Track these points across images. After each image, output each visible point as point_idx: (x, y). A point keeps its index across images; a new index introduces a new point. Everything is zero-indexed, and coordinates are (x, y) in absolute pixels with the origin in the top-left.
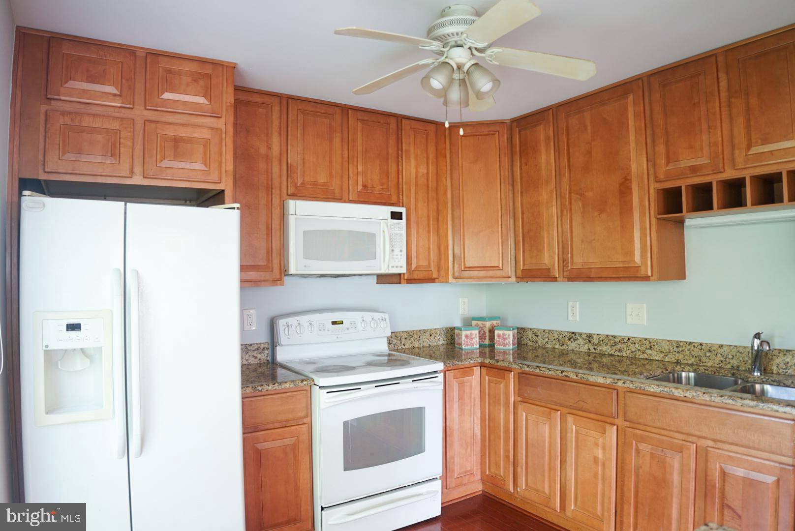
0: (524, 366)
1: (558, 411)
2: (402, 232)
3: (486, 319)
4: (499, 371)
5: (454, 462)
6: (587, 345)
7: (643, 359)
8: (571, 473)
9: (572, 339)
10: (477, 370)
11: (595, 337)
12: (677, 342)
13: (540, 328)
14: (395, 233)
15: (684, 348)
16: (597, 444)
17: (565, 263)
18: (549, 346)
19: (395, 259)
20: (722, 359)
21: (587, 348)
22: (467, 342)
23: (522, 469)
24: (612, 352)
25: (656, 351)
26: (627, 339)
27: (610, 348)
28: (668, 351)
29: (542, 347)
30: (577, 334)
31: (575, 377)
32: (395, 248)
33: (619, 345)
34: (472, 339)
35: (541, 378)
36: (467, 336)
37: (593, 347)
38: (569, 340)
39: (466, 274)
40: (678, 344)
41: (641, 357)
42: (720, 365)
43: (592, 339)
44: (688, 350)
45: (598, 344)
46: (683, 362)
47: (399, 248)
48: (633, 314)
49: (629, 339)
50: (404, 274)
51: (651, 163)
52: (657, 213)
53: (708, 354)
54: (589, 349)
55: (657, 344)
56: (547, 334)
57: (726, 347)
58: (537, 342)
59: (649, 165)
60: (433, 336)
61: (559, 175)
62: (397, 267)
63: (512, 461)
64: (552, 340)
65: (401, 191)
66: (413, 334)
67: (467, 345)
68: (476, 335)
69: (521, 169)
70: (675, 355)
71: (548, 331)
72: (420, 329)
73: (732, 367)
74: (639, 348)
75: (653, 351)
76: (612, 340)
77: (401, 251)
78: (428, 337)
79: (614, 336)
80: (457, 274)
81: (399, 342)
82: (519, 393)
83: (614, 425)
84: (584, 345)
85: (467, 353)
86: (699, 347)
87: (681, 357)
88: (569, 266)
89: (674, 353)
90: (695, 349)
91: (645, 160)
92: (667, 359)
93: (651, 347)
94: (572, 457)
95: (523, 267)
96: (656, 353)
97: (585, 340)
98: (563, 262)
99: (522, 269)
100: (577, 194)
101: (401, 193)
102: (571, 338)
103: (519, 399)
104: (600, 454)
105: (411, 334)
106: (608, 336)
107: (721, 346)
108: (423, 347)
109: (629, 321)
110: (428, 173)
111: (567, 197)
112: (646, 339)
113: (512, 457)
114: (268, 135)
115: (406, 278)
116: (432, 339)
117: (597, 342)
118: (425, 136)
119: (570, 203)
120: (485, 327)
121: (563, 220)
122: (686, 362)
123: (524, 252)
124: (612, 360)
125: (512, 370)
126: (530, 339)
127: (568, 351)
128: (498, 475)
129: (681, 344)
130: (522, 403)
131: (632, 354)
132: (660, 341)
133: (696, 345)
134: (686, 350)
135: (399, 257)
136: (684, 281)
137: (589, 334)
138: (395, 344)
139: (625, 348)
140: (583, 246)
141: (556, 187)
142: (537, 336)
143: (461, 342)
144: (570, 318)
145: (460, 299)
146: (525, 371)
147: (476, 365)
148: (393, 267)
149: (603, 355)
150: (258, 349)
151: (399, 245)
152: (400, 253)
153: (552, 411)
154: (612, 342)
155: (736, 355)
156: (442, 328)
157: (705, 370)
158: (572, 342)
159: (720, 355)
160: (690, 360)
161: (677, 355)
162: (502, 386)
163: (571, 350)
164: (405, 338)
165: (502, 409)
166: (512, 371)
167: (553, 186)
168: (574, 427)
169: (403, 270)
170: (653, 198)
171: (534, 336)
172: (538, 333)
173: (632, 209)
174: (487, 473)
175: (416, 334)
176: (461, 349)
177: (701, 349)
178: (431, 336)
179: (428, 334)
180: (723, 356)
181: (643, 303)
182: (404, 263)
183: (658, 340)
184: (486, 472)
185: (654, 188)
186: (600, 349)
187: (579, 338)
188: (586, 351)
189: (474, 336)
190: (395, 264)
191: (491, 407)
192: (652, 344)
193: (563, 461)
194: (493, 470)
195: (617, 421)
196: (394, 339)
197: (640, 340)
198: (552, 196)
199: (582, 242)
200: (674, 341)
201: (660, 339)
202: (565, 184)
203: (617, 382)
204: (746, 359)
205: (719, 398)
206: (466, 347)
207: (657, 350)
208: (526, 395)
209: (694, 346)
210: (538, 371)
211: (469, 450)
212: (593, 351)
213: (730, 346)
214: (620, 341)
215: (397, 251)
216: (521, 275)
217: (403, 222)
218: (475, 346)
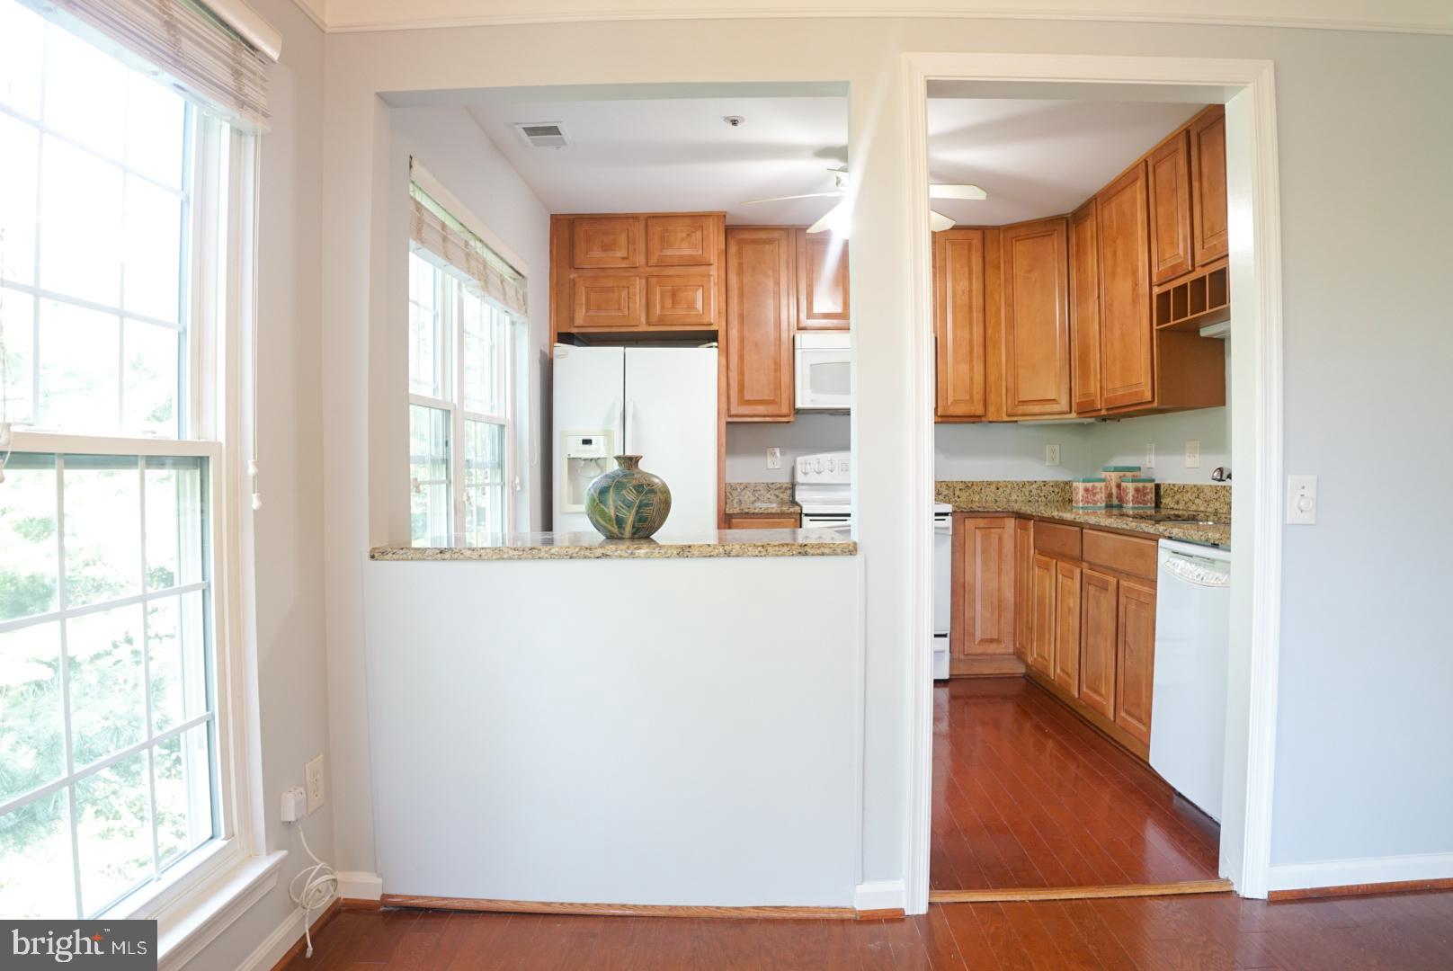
4: (1025, 520)
5: (975, 625)
10: (1010, 522)
34: (1094, 494)
36: (1086, 490)
60: (1001, 489)
72: (982, 480)
78: (994, 490)
80: (1009, 411)
88: (1105, 395)
95: (1078, 398)
98: (1103, 390)
99: (1077, 401)
114: (776, 271)
115: (939, 414)
116: (999, 493)
118: (966, 247)
123: (1079, 380)
143: (1079, 498)
145: (1047, 447)
147: (1009, 516)
150: (779, 488)
153: (1051, 560)
162: (1026, 538)
164: (960, 490)
166: (1032, 520)
175: (977, 485)
178: (998, 489)
179: (993, 488)
189: (1098, 490)
196: (945, 488)
211: (996, 615)
218: (1099, 504)
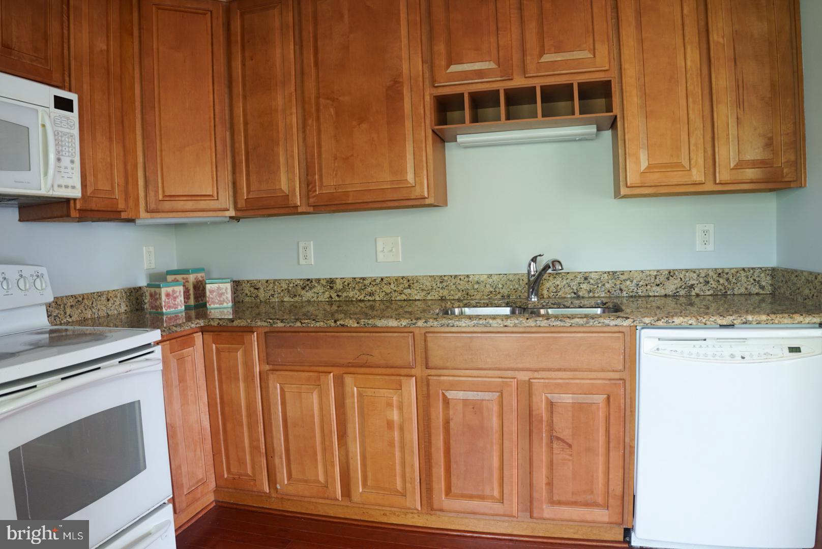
0: (276, 321)
1: (331, 373)
2: (72, 131)
3: (189, 271)
4: (234, 334)
5: (181, 473)
6: (327, 293)
7: (401, 300)
8: (356, 449)
9: (308, 288)
10: (198, 337)
11: (338, 281)
12: (441, 276)
13: (261, 279)
14: (61, 132)
15: (449, 282)
16: (390, 405)
17: (310, 187)
18: (276, 300)
19: (63, 174)
20: (492, 289)
21: (328, 296)
22: (169, 302)
23: (281, 458)
24: (360, 297)
25: (417, 290)
26: (380, 279)
27: (358, 293)
28: (430, 288)
29: (265, 302)
30: (313, 281)
31: (356, 325)
32: (62, 155)
33: (370, 288)
34: (175, 298)
35: (301, 334)
36: (168, 295)
37: (336, 294)
38: (303, 288)
39: (167, 205)
40: (442, 279)
41: (398, 298)
42: (489, 296)
43: (334, 285)
44: (454, 284)
45: (344, 289)
46: (448, 298)
47: (69, 156)
48: (385, 250)
49: (382, 279)
50: (75, 200)
51: (427, 65)
52: (433, 123)
53: (476, 286)
54: (331, 297)
55: (417, 282)
56: (271, 285)
57: (496, 276)
58: (257, 296)
59: (424, 66)
60: (111, 301)
61: (302, 73)
62: (67, 187)
63: (264, 451)
64: (279, 291)
65: (66, 68)
66: (83, 299)
67: (169, 307)
68: (180, 292)
69: (243, 65)
70: (439, 291)
71: (272, 282)
72: (92, 292)
73: (502, 296)
74: (395, 289)
75: (412, 290)
76: (361, 283)
77: (72, 162)
78: (105, 302)
79: (363, 278)
80: (152, 206)
81: (63, 313)
82: (267, 358)
83: (412, 376)
84: (324, 292)
85: (170, 319)
86: (466, 279)
87: (445, 293)
88: (316, 191)
89: (438, 289)
90: (461, 282)
91: (420, 60)
92: (429, 297)
93: (409, 286)
94: (355, 428)
95: (247, 195)
96: (416, 292)
97: (324, 286)
98: (308, 185)
99: (245, 198)
100: (328, 99)
101: (66, 73)
102: (305, 287)
103: (267, 367)
104: (395, 416)
105: (80, 299)
106: (355, 279)
107: (490, 276)
108: (99, 318)
109: (381, 257)
110: (108, 50)
111: (313, 101)
112: (403, 278)
113: (264, 447)
115: (78, 207)
116: (110, 305)
117: (342, 287)
119: (318, 110)
120: (188, 282)
121: (308, 132)
122: (452, 298)
123: (248, 175)
124: (362, 308)
125: (254, 329)
126: (247, 294)
127: (302, 302)
128: (242, 475)
129: (446, 278)
130: (274, 372)
131: (387, 296)
132: (421, 278)
133: (462, 278)
134: (452, 284)
135: (69, 170)
136: (447, 207)
137: (330, 279)
138: (57, 316)
139: (378, 291)
140: (336, 164)
141: (296, 90)
142: (257, 289)
143: (161, 304)
144: (302, 262)
145: (144, 247)
146: (277, 327)
147: (195, 331)
148: (60, 186)
149: (349, 302)
151: (69, 152)
152: (70, 165)
153: (321, 374)
154: (360, 285)
155: (506, 284)
156: (123, 289)
157: (477, 303)
158: (307, 291)
159: (489, 286)
160: (456, 294)
161: (441, 291)
162: (240, 354)
163: (306, 301)
164: (72, 306)
165: (242, 385)
166: (254, 332)
167: (293, 89)
168: (355, 388)
169: (77, 193)
170: (429, 105)
171: (252, 289)
172: (259, 285)
173: (403, 117)
174: (226, 476)
175: (88, 299)
176: (162, 314)
177: (469, 281)
178: (108, 300)
179: (104, 298)
180: (492, 287)
181: (398, 237)
182: (76, 180)
183: (419, 278)
184: (224, 475)
185: (430, 94)
186: (346, 295)
187: (316, 285)
188: (327, 300)
189: (178, 294)
190: (63, 182)
191: (224, 386)
192: (411, 282)
193: (343, 435)
194: (234, 470)
195: (413, 371)
196: (56, 308)
197: (396, 280)
198: (291, 101)
199: (336, 158)
200: (437, 276)
201: (420, 276)
202: (311, 85)
203: (416, 323)
204: (517, 286)
205: (546, 321)
206: (168, 310)
207: (418, 288)
208: (280, 360)
209: (460, 279)
210: (298, 324)
211: (198, 450)
212: (337, 299)
213: (500, 274)
214: (370, 283)
215: (66, 161)
216: (244, 206)
217: (74, 116)
218: (179, 308)
